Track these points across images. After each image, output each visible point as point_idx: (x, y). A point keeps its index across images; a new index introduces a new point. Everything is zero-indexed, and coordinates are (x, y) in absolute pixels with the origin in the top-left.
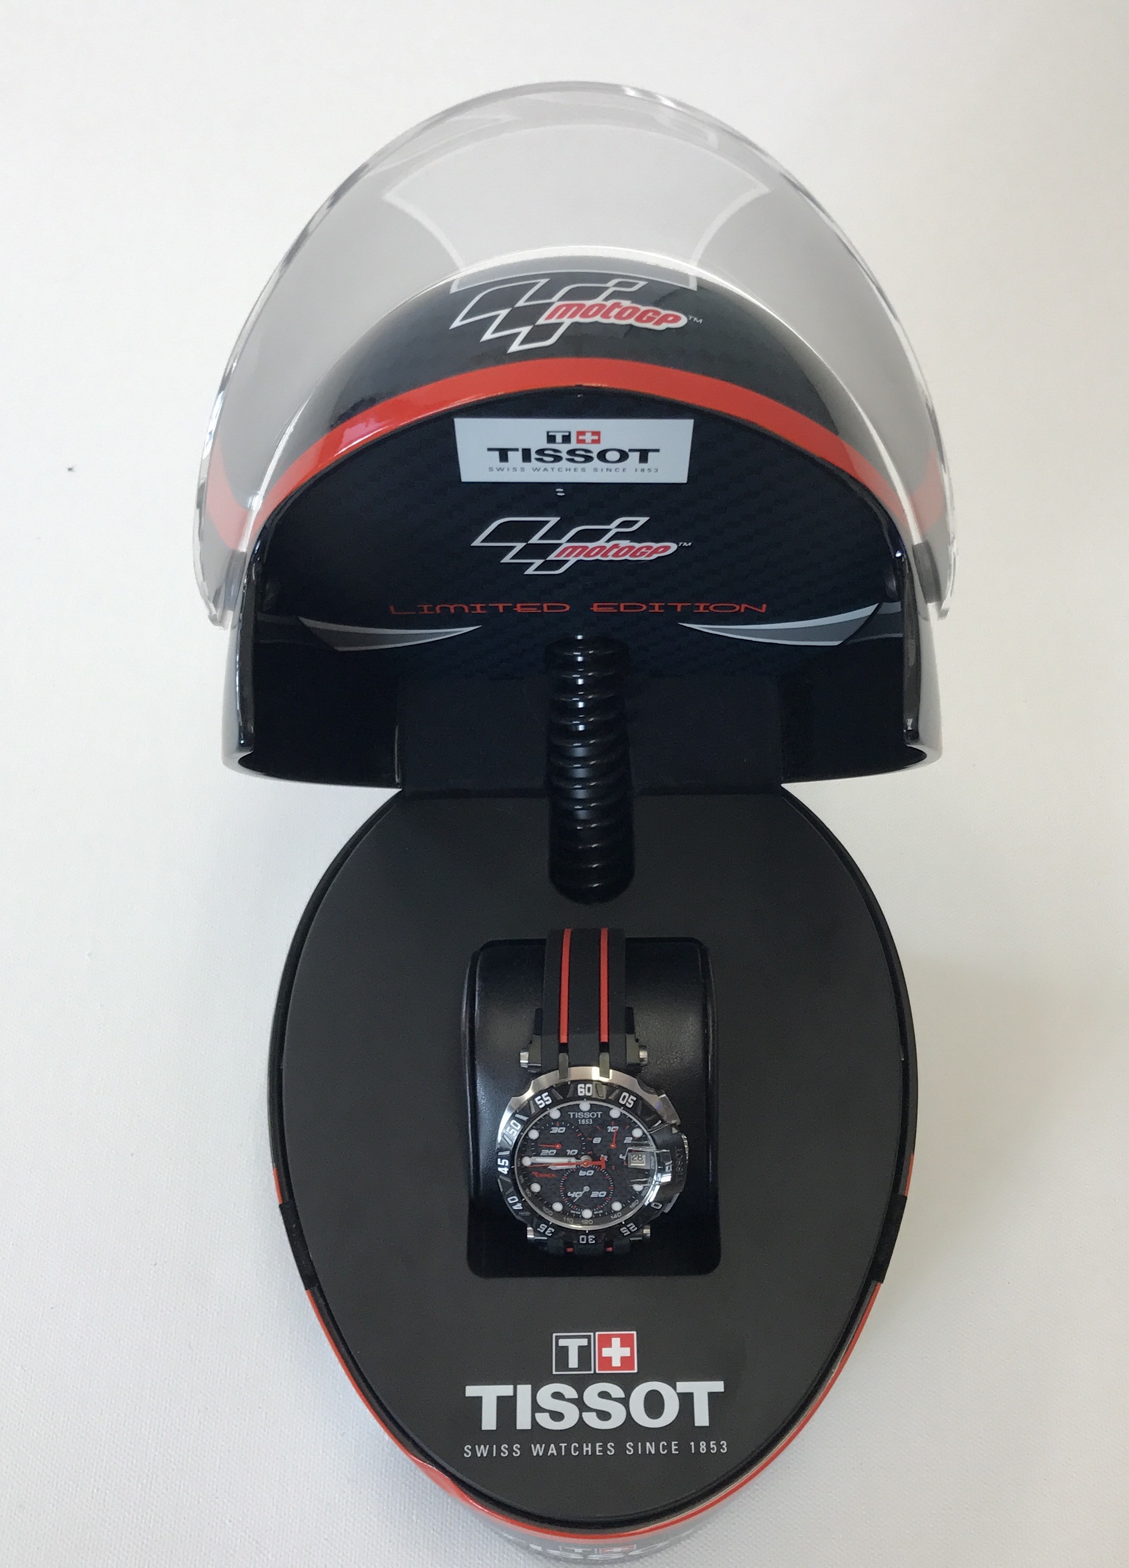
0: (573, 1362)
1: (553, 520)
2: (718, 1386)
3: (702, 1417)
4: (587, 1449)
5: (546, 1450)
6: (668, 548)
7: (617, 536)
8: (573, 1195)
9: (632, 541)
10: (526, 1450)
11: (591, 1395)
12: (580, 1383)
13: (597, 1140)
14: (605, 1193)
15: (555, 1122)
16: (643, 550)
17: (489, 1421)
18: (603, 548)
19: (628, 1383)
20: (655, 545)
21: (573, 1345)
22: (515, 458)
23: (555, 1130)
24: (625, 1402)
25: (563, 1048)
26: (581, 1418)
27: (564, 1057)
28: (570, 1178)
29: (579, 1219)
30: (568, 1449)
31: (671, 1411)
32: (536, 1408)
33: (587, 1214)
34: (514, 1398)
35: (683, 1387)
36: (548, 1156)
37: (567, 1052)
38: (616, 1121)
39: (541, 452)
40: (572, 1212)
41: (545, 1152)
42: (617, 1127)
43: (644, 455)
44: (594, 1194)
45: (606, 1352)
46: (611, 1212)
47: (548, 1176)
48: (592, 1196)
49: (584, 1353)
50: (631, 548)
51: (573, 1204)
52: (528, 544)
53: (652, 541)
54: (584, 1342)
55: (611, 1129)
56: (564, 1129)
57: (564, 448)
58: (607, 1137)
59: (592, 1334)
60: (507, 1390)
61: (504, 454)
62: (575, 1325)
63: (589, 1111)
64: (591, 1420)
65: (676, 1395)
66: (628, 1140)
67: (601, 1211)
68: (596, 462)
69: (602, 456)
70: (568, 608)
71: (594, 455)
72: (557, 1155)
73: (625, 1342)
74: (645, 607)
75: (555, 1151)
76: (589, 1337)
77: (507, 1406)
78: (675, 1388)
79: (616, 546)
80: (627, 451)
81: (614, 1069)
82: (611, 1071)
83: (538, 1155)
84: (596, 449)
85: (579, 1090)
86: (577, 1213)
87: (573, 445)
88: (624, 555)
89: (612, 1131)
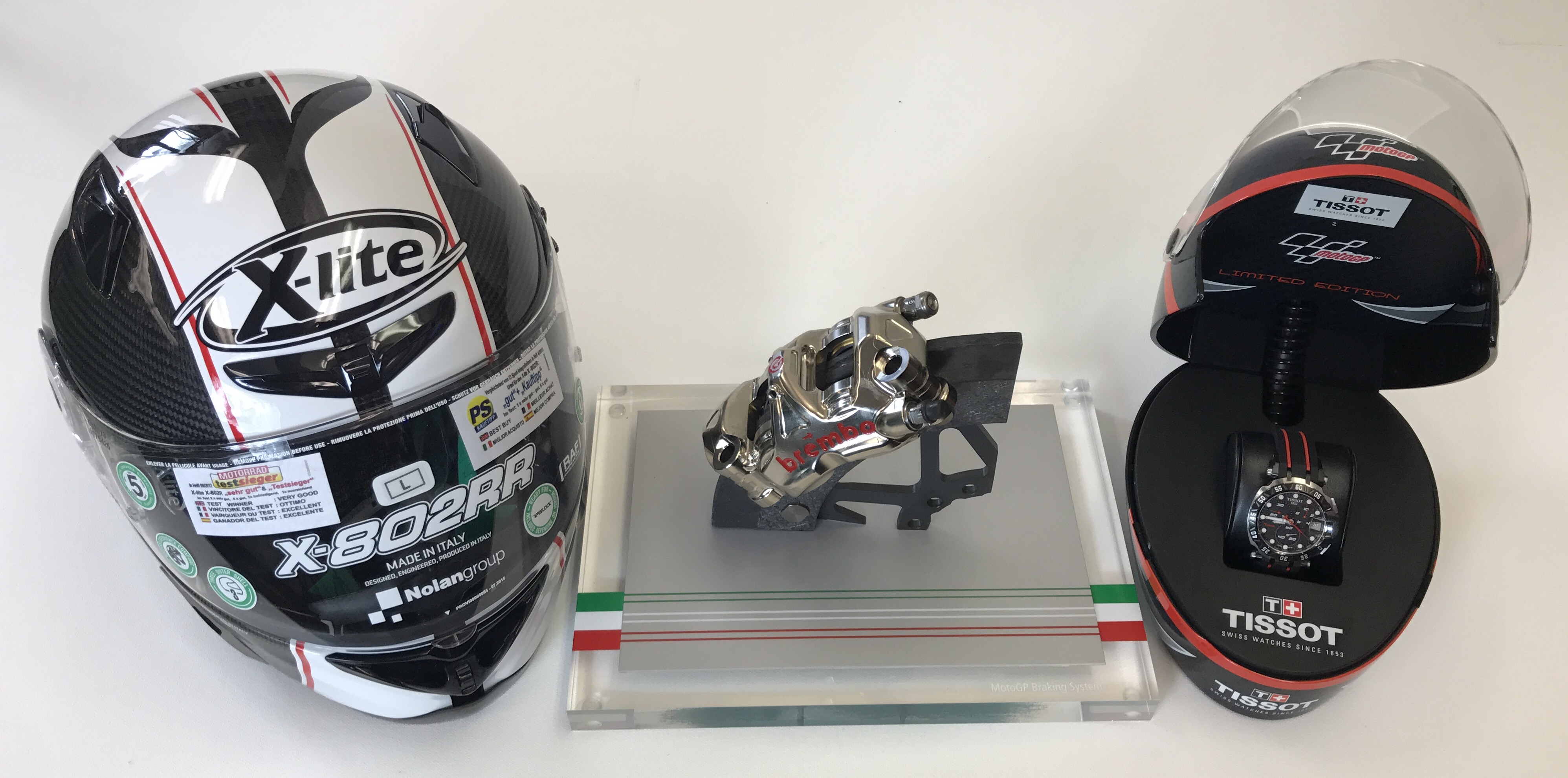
0: (1272, 608)
1: (1323, 237)
2: (1340, 631)
3: (1332, 641)
4: (1278, 643)
5: (1259, 640)
6: (1368, 258)
7: (1349, 249)
8: (1280, 537)
9: (1354, 253)
10: (1250, 638)
11: (1280, 623)
12: (1276, 618)
13: (1298, 513)
14: (1296, 539)
15: (1280, 501)
16: (1356, 258)
17: (1233, 623)
18: (1338, 254)
19: (1298, 622)
20: (1363, 256)
21: (1273, 602)
22: (1324, 205)
23: (1279, 505)
24: (1296, 629)
25: (1289, 469)
26: (1275, 631)
27: (1289, 474)
28: (1281, 528)
29: (1281, 549)
30: (1269, 641)
31: (1317, 637)
32: (1255, 623)
33: (1285, 547)
34: (1245, 617)
35: (1323, 628)
36: (1273, 516)
37: (1291, 471)
38: (1309, 506)
39: (1336, 205)
40: (1278, 545)
41: (1272, 514)
42: (1308, 509)
43: (1381, 212)
44: (1290, 539)
45: (1287, 608)
46: (1297, 549)
47: (1271, 526)
48: (1289, 539)
49: (1277, 607)
50: (1351, 256)
51: (1279, 541)
52: (1305, 247)
53: (1362, 254)
54: (1278, 602)
55: (1305, 509)
56: (1284, 505)
57: (1347, 204)
58: (1304, 513)
59: (1281, 599)
60: (1242, 614)
61: (1319, 203)
62: (1273, 595)
63: (1297, 499)
64: (1280, 632)
65: (1320, 632)
66: (1312, 516)
67: (1292, 548)
68: (1359, 213)
69: (1362, 211)
70: (1304, 282)
71: (1359, 209)
72: (1277, 517)
73: (1296, 606)
74: (1340, 288)
75: (1277, 515)
76: (1280, 601)
77: (1241, 621)
78: (1320, 628)
79: (1345, 254)
80: (1375, 209)
81: (1312, 482)
82: (1311, 482)
83: (1269, 515)
84: (1361, 206)
85: (1296, 487)
86: (1281, 546)
87: (1353, 203)
88: (1346, 259)
89: (1306, 510)
